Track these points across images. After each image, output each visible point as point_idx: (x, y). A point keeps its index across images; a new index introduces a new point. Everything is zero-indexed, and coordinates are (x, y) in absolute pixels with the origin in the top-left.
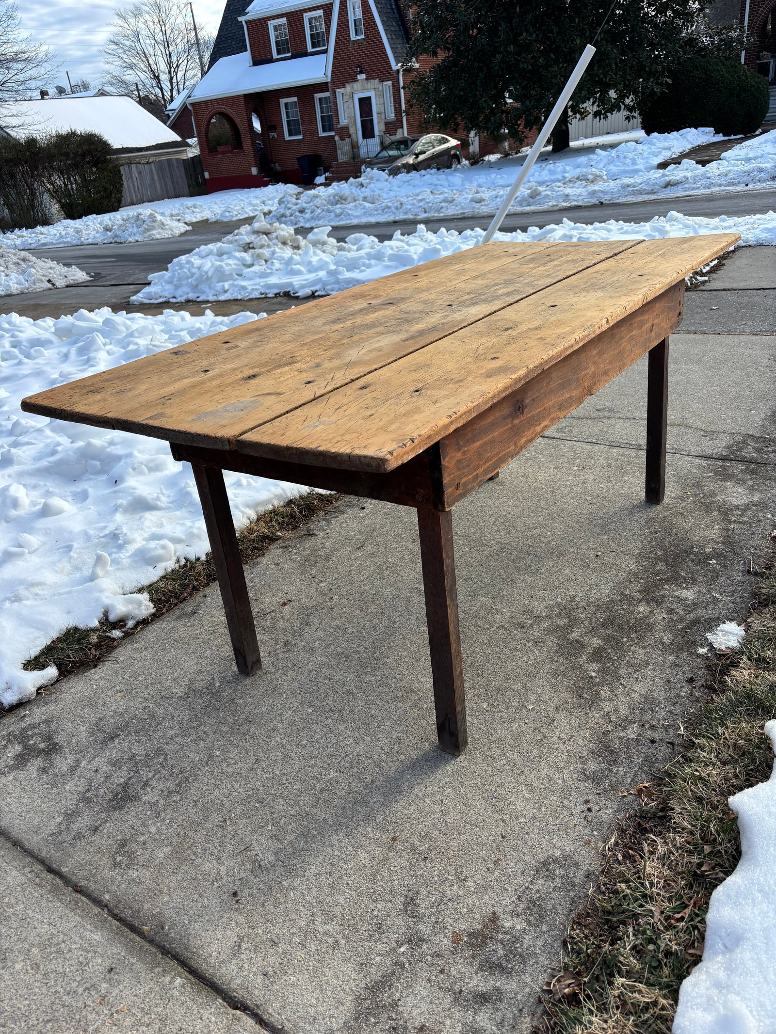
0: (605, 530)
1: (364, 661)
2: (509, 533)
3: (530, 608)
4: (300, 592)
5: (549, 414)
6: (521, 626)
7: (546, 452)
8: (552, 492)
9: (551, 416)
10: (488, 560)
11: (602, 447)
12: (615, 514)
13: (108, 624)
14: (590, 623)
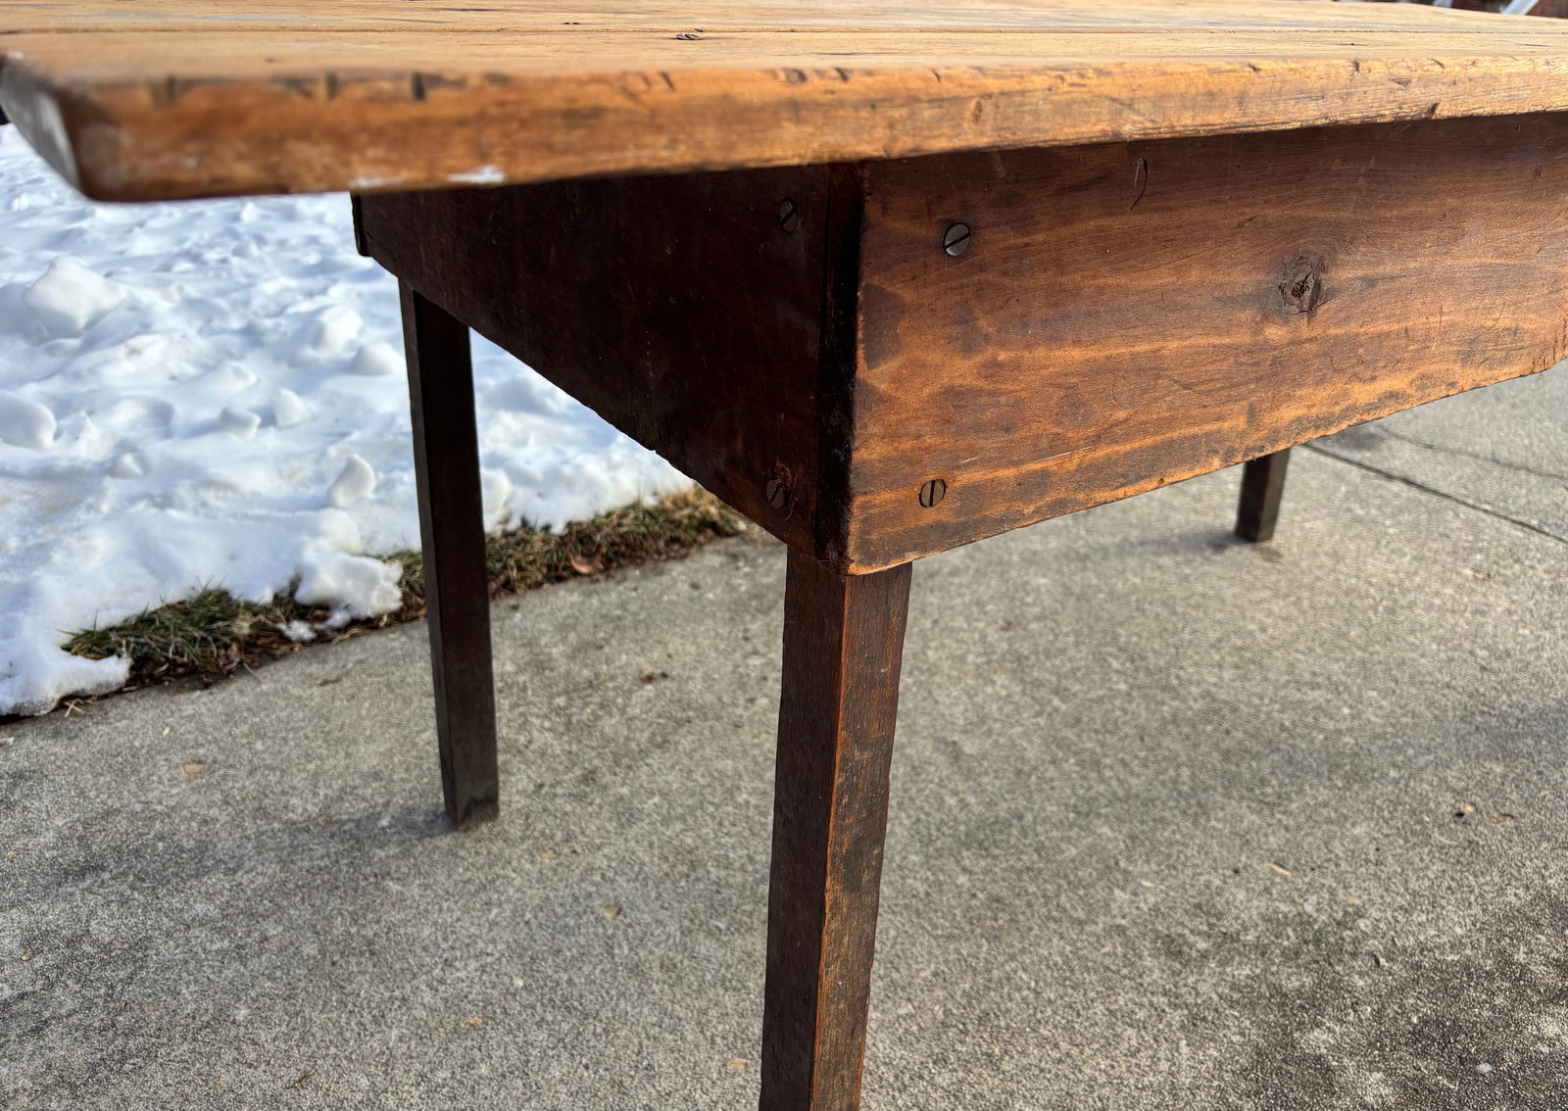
0: (1503, 744)
1: (726, 892)
2: (1244, 678)
3: (1220, 905)
4: (700, 660)
5: (1419, 357)
6: (1173, 949)
7: (1406, 517)
8: (1391, 611)
9: (1422, 370)
10: (1162, 731)
11: (1551, 543)
12: (1541, 714)
13: (290, 605)
14: (1378, 1015)
